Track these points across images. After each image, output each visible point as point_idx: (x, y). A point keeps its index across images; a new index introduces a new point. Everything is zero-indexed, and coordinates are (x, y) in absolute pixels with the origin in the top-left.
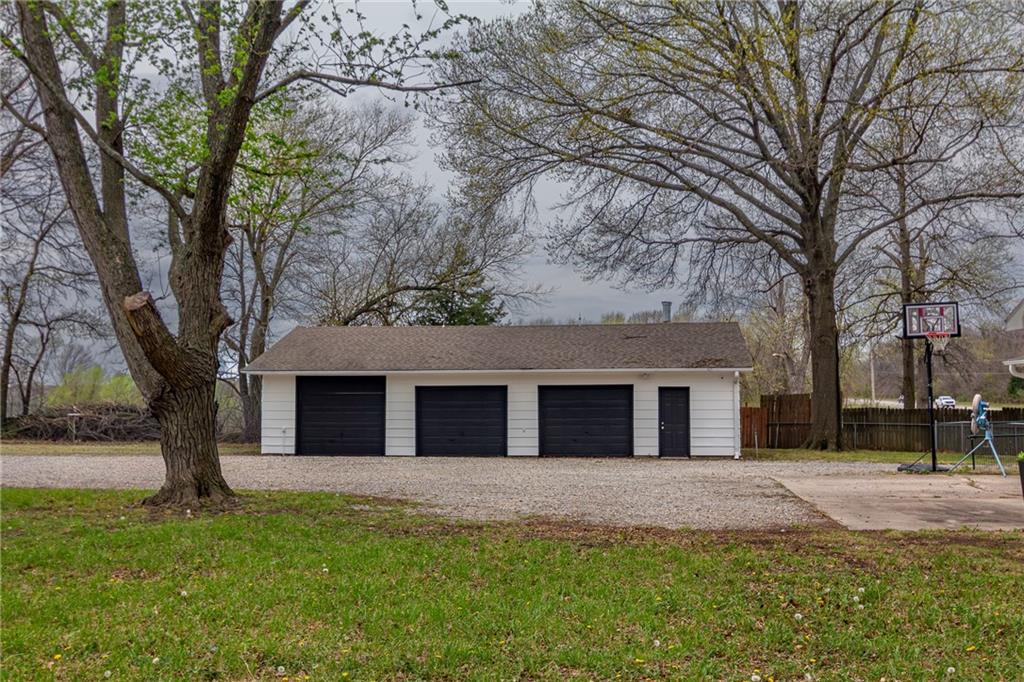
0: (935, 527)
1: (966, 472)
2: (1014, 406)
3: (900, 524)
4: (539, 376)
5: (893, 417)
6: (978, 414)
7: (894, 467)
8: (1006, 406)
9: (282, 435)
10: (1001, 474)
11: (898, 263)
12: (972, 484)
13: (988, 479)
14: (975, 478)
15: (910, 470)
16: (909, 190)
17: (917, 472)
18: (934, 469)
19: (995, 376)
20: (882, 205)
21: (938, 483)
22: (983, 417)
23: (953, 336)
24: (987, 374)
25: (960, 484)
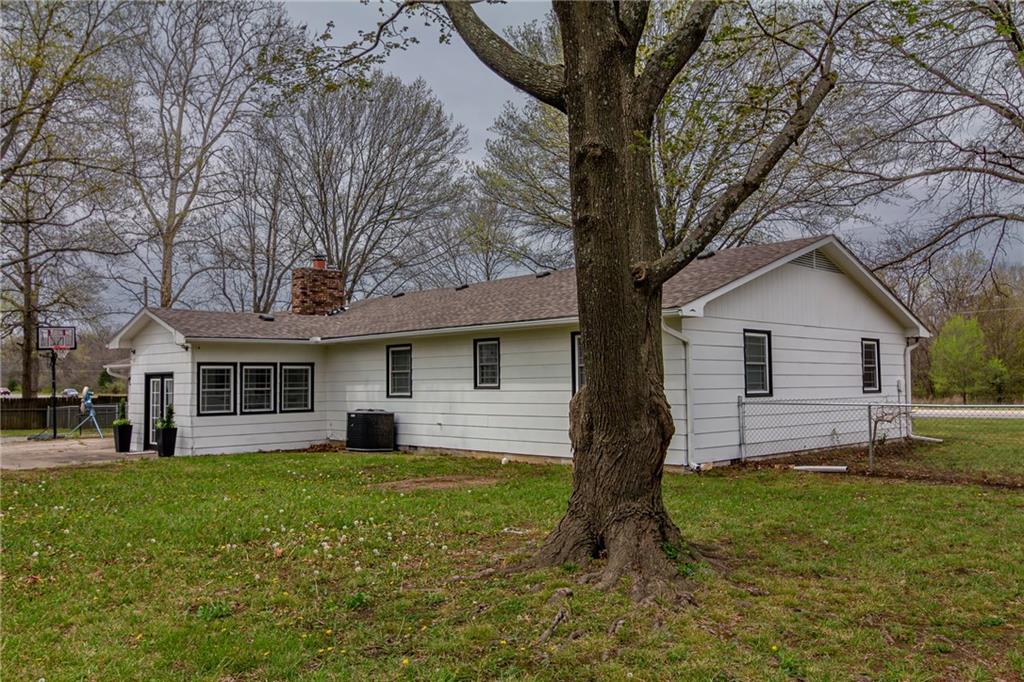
0: (65, 465)
1: (77, 438)
2: (104, 395)
3: (42, 465)
5: (14, 405)
6: (86, 399)
7: (26, 439)
8: (101, 395)
10: (100, 437)
11: (22, 289)
12: (82, 444)
13: (92, 441)
14: (83, 441)
15: (37, 439)
16: (32, 234)
17: (43, 440)
18: (55, 437)
19: (89, 374)
20: (9, 242)
21: (60, 444)
22: (89, 401)
23: (71, 349)
24: (82, 371)
25: (74, 444)
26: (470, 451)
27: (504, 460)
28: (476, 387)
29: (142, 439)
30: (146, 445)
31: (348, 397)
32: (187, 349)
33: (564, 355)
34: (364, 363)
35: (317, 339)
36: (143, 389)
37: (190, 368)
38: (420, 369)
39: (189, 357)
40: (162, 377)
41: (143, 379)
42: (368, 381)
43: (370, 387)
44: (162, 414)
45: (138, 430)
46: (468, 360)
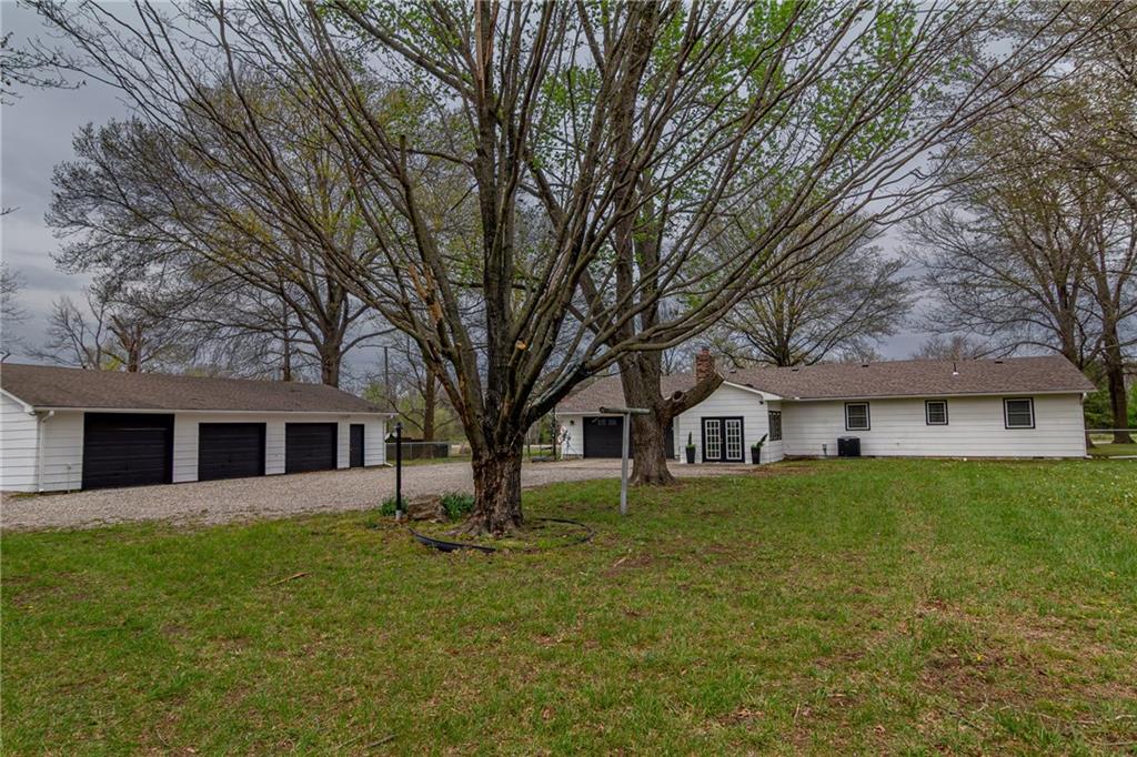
4: (286, 416)
9: (66, 471)
27: (965, 459)
28: (927, 424)
29: (701, 456)
30: (704, 460)
31: (806, 430)
32: (762, 403)
33: (998, 409)
34: (822, 412)
35: (797, 398)
36: (700, 426)
37: (766, 414)
38: (876, 415)
39: (765, 408)
40: (723, 419)
41: (700, 420)
42: (826, 422)
43: (828, 425)
44: (724, 441)
45: (699, 450)
46: (921, 411)
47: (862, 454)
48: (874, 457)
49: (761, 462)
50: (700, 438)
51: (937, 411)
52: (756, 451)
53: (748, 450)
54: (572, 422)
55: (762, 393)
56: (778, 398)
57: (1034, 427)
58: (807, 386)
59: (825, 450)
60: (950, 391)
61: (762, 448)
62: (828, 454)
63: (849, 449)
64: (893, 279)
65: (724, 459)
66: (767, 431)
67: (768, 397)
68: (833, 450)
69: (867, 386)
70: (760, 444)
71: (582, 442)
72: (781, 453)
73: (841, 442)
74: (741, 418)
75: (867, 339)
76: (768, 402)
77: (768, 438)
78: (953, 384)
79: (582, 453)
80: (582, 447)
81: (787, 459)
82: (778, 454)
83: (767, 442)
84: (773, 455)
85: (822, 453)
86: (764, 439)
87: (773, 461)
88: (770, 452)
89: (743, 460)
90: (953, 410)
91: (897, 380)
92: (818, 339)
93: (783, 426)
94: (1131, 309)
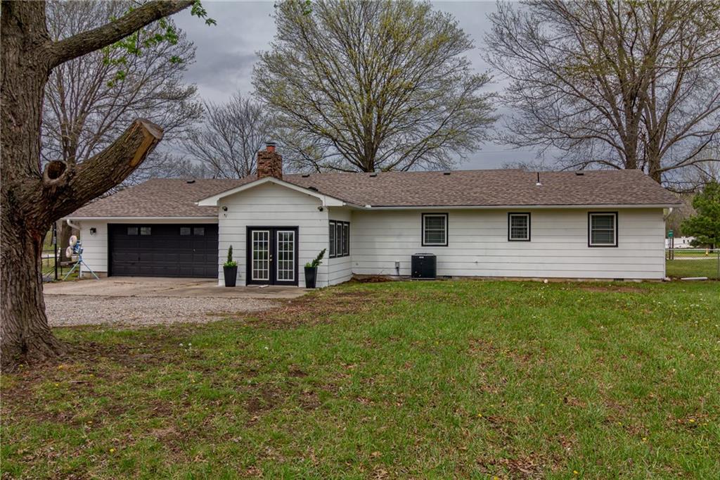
26: (503, 277)
27: (546, 281)
28: (509, 240)
29: (244, 276)
30: (249, 281)
31: (377, 246)
32: (321, 210)
33: (582, 224)
34: (397, 224)
35: (368, 206)
36: (244, 238)
37: (327, 224)
38: (456, 229)
39: (325, 216)
40: (273, 229)
41: (244, 231)
42: (399, 235)
43: (403, 239)
44: (274, 258)
45: (242, 270)
46: (502, 224)
47: (439, 273)
48: (450, 277)
49: (318, 285)
50: (244, 254)
51: (519, 227)
52: (311, 272)
53: (301, 270)
54: (94, 230)
55: (321, 197)
56: (340, 204)
57: (617, 246)
58: (382, 193)
59: (398, 268)
60: (534, 202)
61: (320, 268)
62: (401, 274)
63: (424, 268)
64: (478, 93)
65: (273, 281)
66: (327, 246)
67: (328, 202)
68: (406, 270)
69: (446, 194)
70: (316, 262)
71: (106, 256)
72: (348, 272)
73: (415, 259)
74: (296, 229)
75: (451, 153)
76: (330, 208)
77: (326, 254)
78: (537, 195)
79: (106, 270)
80: (106, 262)
81: (356, 279)
82: (342, 274)
83: (325, 260)
84: (335, 276)
85: (394, 272)
86: (321, 256)
87: (334, 283)
88: (332, 273)
89: (296, 283)
90: (536, 224)
91: (478, 190)
92: (405, 152)
93: (351, 239)
94: (683, 133)
